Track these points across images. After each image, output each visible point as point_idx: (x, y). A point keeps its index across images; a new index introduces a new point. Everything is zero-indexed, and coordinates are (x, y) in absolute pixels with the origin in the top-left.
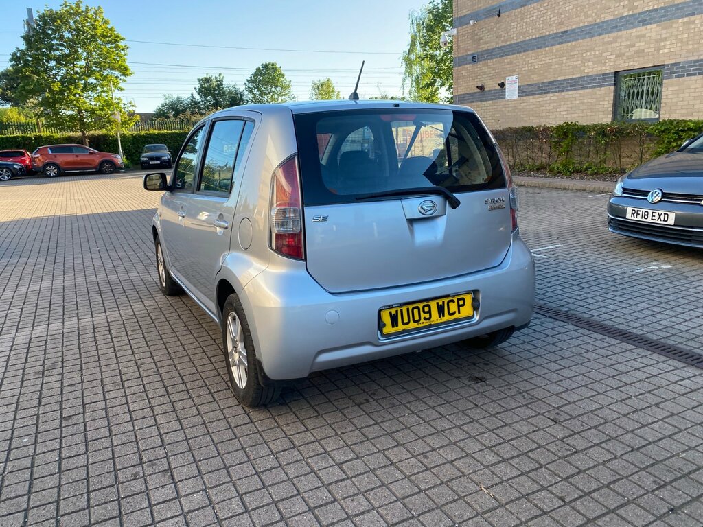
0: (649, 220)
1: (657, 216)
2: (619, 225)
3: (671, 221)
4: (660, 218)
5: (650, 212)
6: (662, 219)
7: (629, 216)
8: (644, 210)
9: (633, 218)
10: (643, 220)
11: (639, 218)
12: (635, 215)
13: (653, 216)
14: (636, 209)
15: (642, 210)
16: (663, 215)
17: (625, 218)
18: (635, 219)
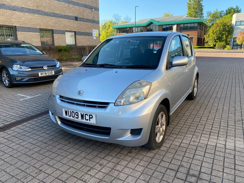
0: (47, 75)
1: (49, 73)
2: (34, 80)
3: (53, 73)
4: (50, 73)
5: (47, 72)
6: (51, 73)
7: (40, 75)
8: (45, 72)
9: (42, 76)
10: (45, 75)
11: (44, 75)
12: (42, 74)
13: (48, 73)
14: (42, 73)
15: (44, 72)
16: (51, 72)
17: (39, 76)
18: (43, 76)
